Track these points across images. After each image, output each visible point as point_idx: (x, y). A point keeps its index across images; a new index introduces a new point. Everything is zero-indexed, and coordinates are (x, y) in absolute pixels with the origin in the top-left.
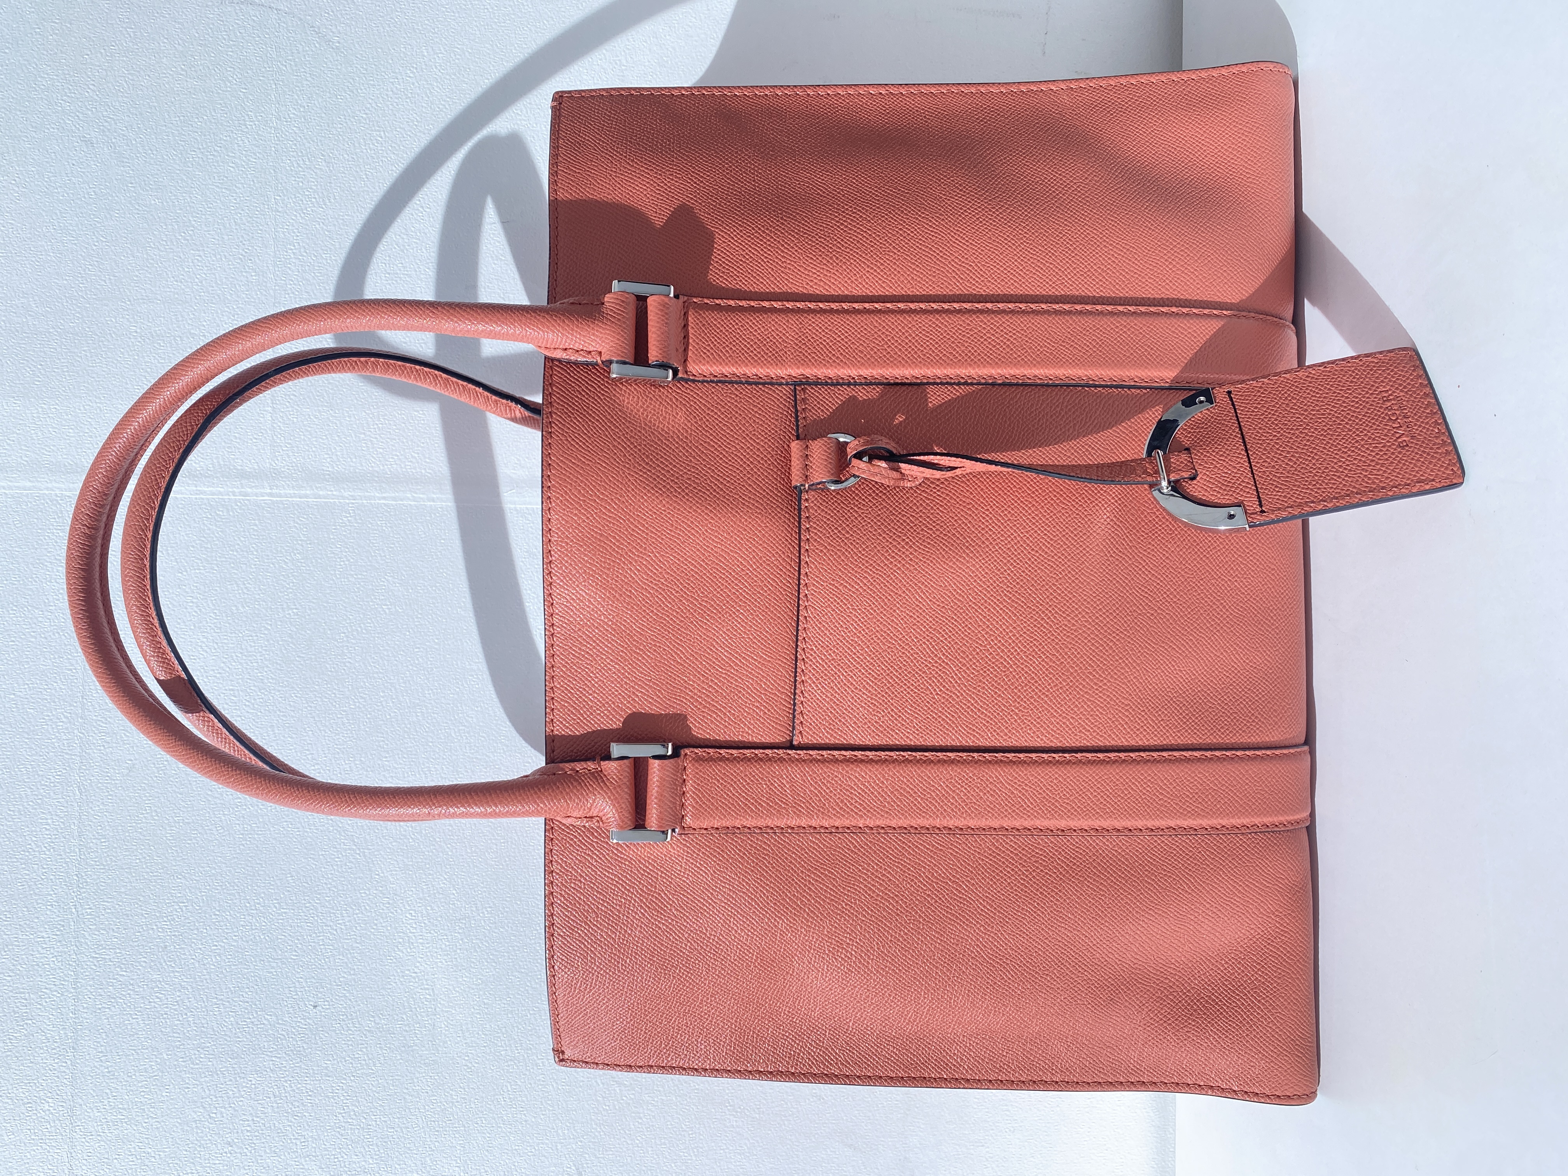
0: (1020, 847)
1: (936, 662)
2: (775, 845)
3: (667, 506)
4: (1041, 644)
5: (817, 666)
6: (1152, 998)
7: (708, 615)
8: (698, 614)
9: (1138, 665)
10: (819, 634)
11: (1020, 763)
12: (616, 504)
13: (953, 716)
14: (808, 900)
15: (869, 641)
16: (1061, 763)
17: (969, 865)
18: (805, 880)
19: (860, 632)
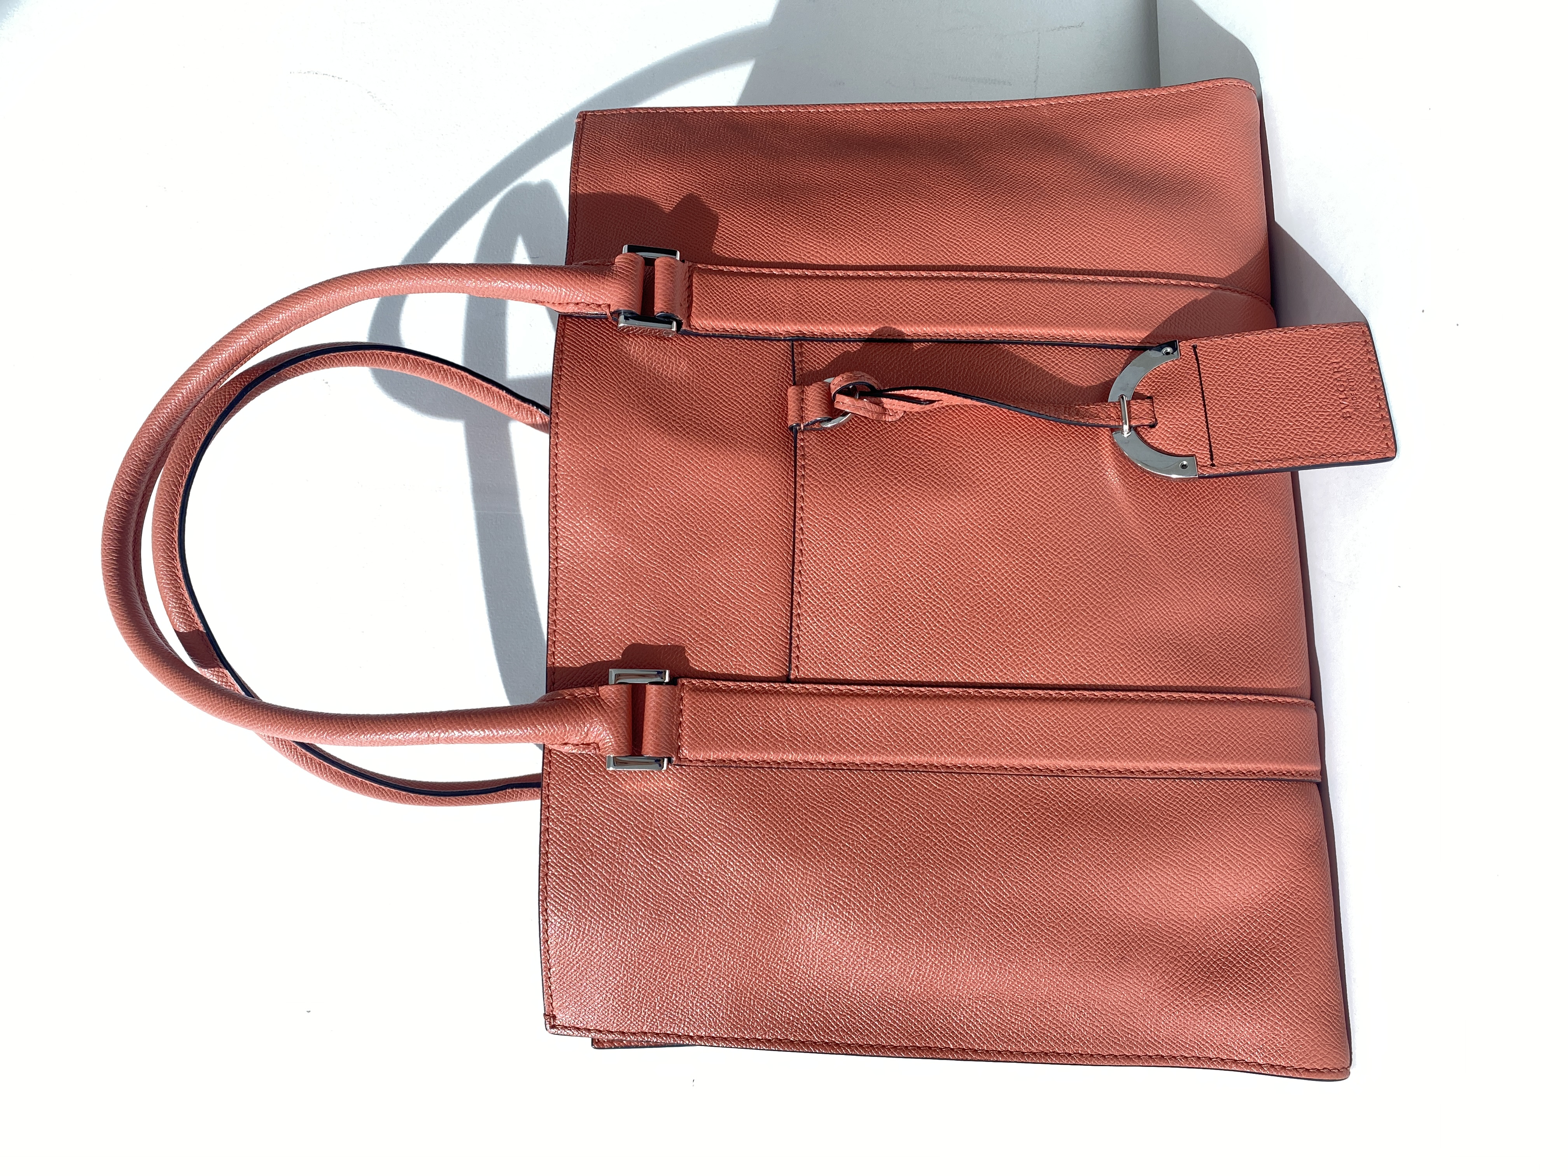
0: (1020, 788)
1: (930, 598)
2: (771, 782)
3: (668, 442)
4: (1033, 581)
5: (812, 599)
6: (1165, 958)
7: (707, 549)
8: (697, 548)
9: (1132, 604)
10: (815, 568)
11: (1016, 699)
12: (620, 440)
13: (948, 652)
14: (805, 840)
15: (864, 575)
16: (1058, 700)
17: (968, 806)
18: (802, 819)
19: (854, 566)
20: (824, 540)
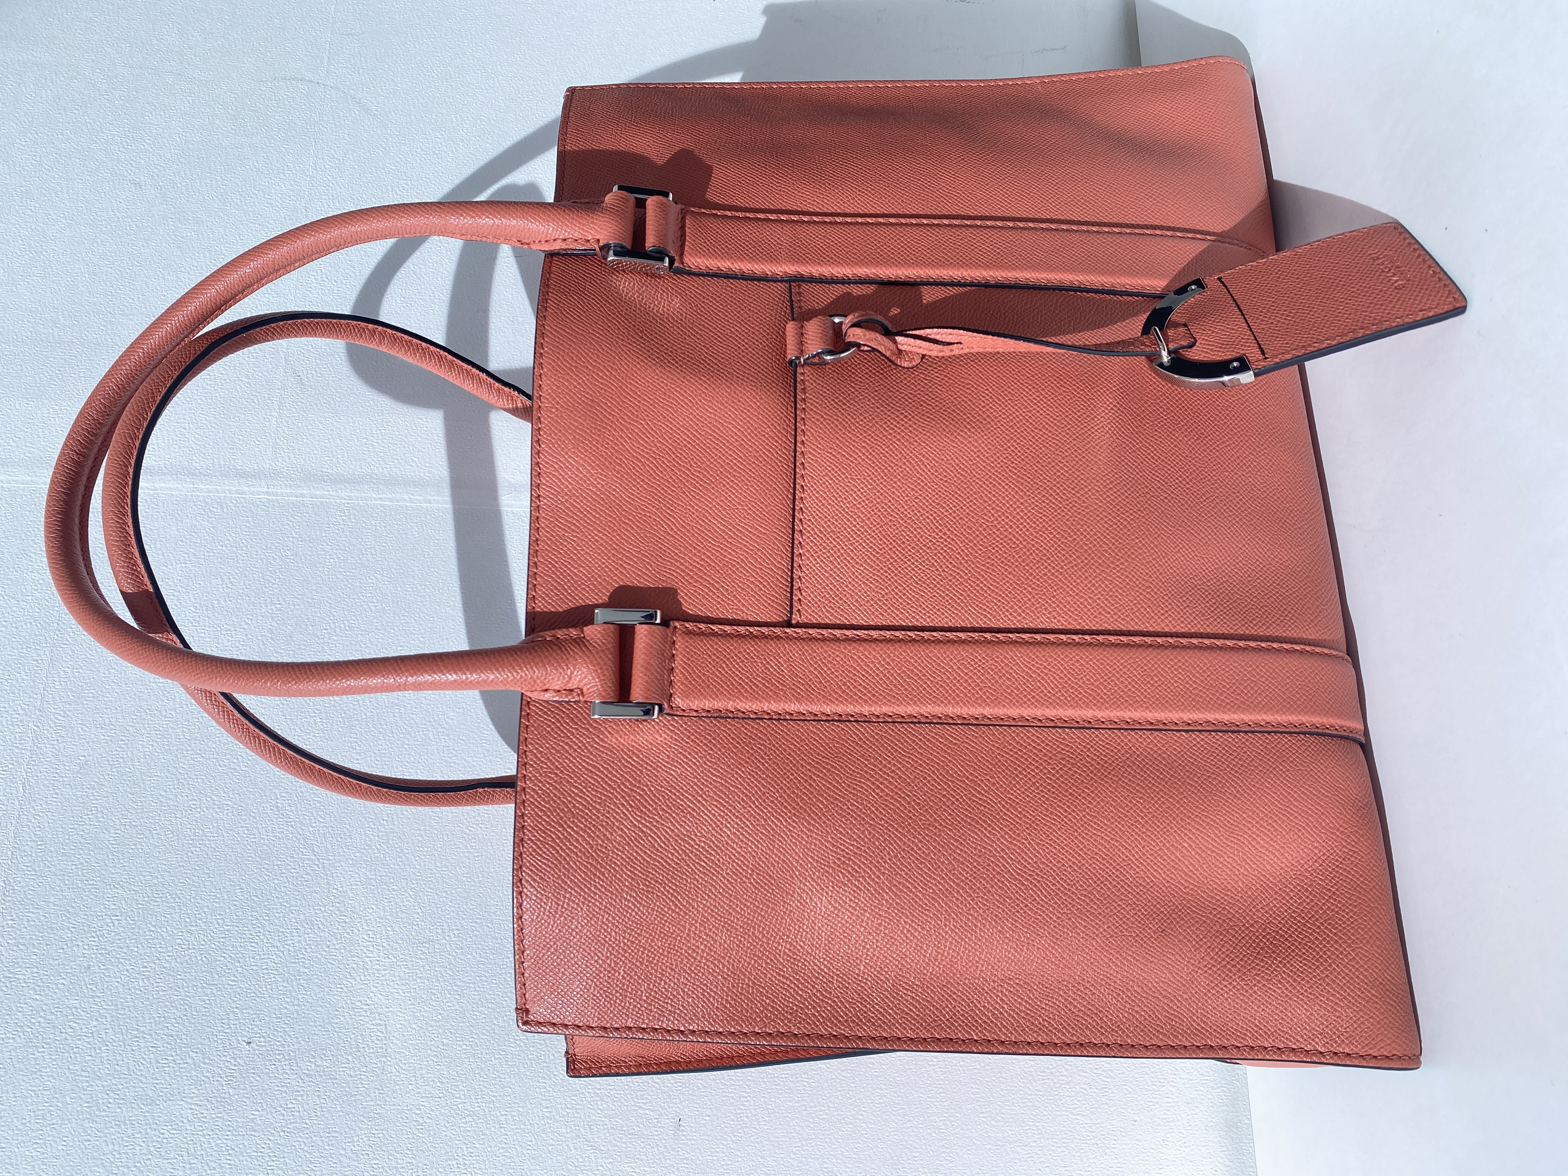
0: (1043, 742)
1: (941, 538)
2: (772, 735)
3: (660, 374)
4: (1051, 520)
5: (815, 538)
6: (1209, 931)
7: (701, 485)
8: (691, 485)
9: (1156, 546)
10: (817, 505)
11: (1037, 643)
12: (608, 371)
13: (962, 595)
14: (810, 798)
15: (869, 513)
16: (1081, 645)
17: (987, 761)
18: (806, 775)
19: (860, 503)
20: (827, 475)
